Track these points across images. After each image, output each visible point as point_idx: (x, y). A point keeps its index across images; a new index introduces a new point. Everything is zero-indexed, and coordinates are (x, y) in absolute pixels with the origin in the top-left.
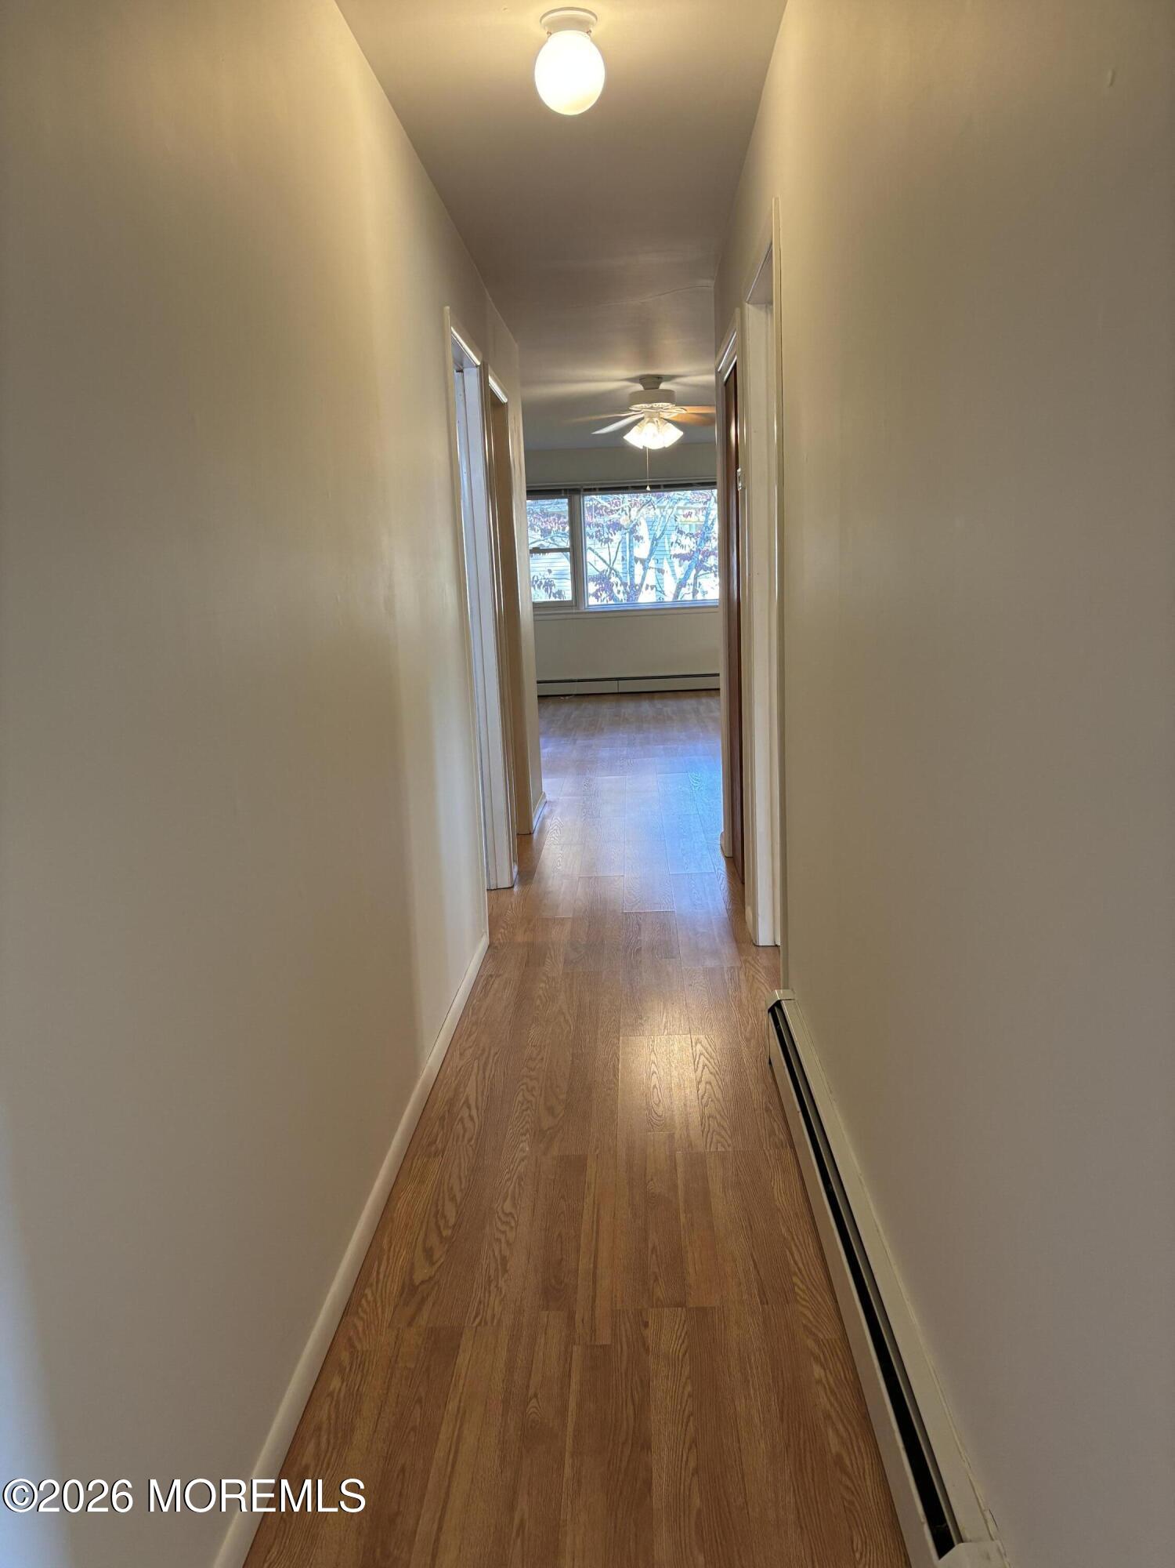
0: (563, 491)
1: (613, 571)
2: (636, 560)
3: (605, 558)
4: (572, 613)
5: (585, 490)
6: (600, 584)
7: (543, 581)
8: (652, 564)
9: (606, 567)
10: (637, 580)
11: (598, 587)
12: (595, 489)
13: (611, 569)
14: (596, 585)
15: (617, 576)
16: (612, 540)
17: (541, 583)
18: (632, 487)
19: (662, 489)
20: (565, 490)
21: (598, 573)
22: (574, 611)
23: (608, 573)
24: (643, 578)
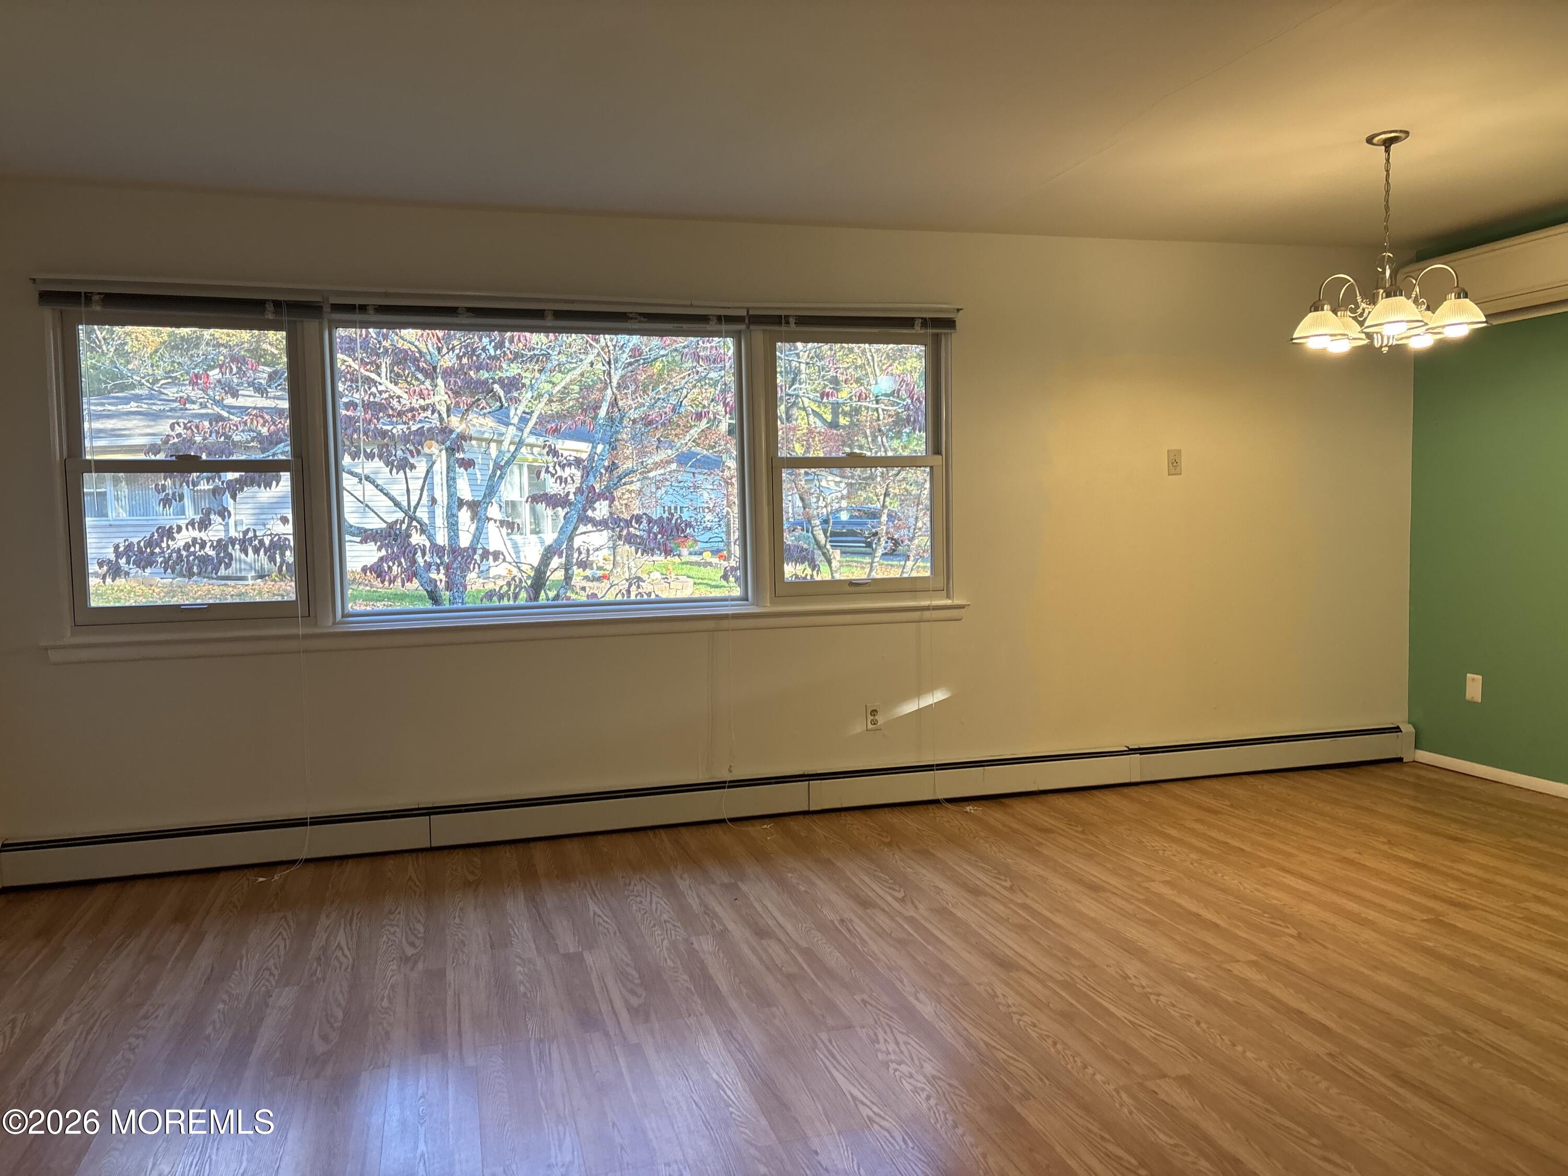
0: (270, 307)
1: (415, 523)
2: (461, 503)
3: (399, 498)
4: (295, 637)
5: (337, 308)
6: (387, 546)
7: (267, 541)
8: (494, 512)
9: (401, 515)
10: (465, 541)
11: (383, 553)
12: (363, 308)
13: (412, 518)
14: (379, 549)
15: (423, 532)
16: (413, 467)
17: (262, 542)
18: (469, 310)
19: (549, 322)
20: (277, 304)
21: (384, 525)
22: (301, 631)
23: (404, 527)
24: (477, 538)
